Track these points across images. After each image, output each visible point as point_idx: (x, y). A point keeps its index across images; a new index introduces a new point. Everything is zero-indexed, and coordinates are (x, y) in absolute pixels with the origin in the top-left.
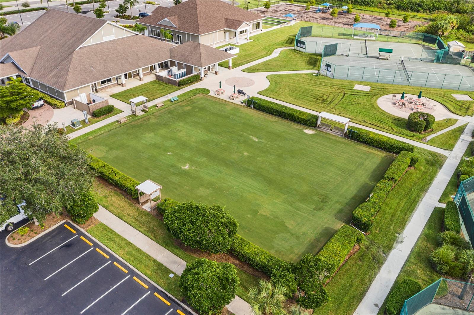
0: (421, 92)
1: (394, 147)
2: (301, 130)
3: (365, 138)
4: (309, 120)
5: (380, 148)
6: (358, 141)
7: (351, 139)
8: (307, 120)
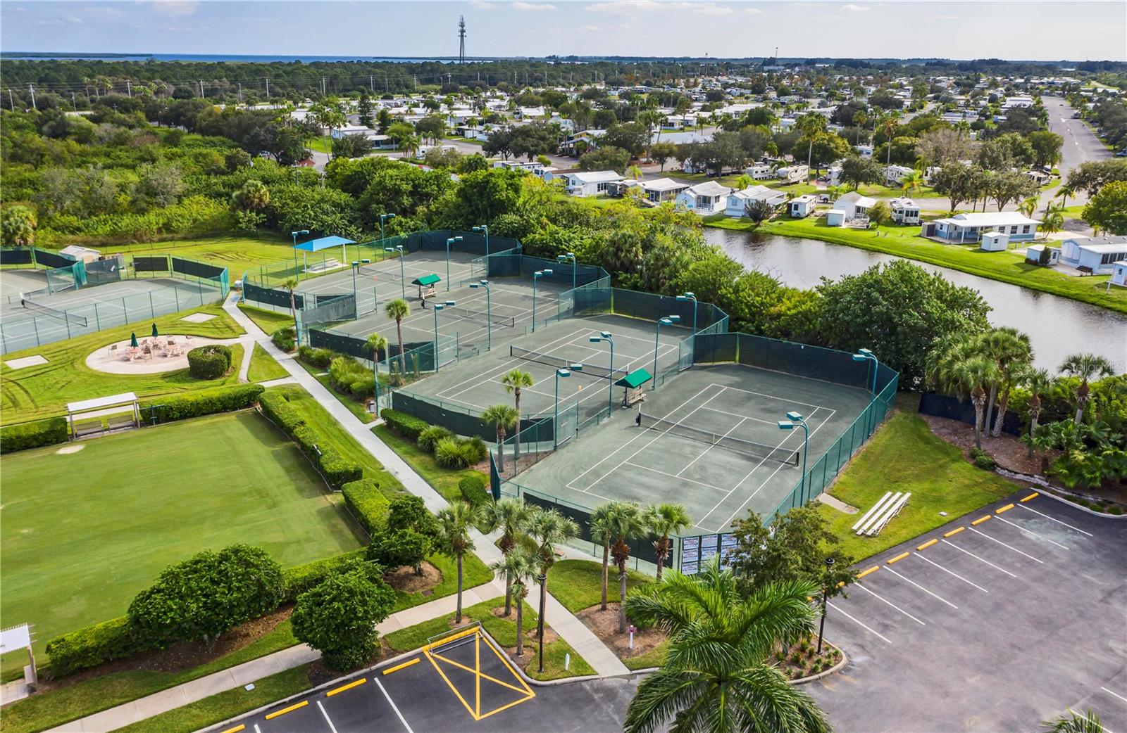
0: (154, 326)
1: (239, 398)
2: (50, 455)
3: (184, 408)
4: (53, 431)
5: (217, 411)
6: (173, 419)
7: (158, 422)
8: (47, 433)
